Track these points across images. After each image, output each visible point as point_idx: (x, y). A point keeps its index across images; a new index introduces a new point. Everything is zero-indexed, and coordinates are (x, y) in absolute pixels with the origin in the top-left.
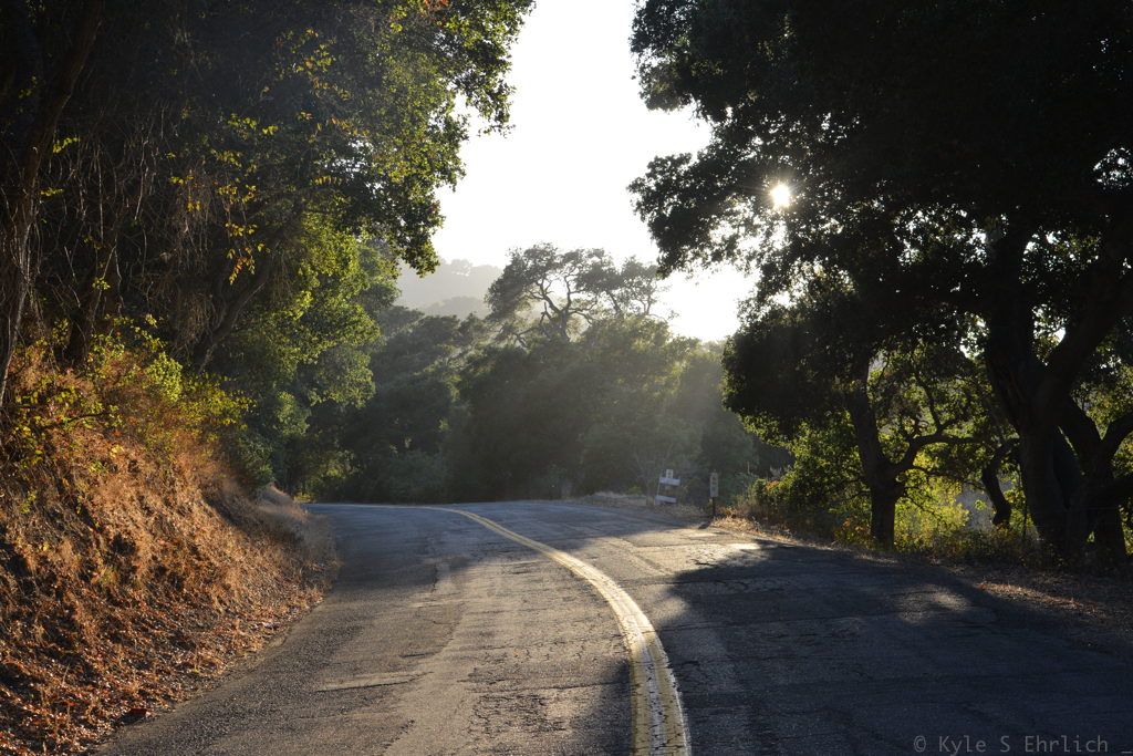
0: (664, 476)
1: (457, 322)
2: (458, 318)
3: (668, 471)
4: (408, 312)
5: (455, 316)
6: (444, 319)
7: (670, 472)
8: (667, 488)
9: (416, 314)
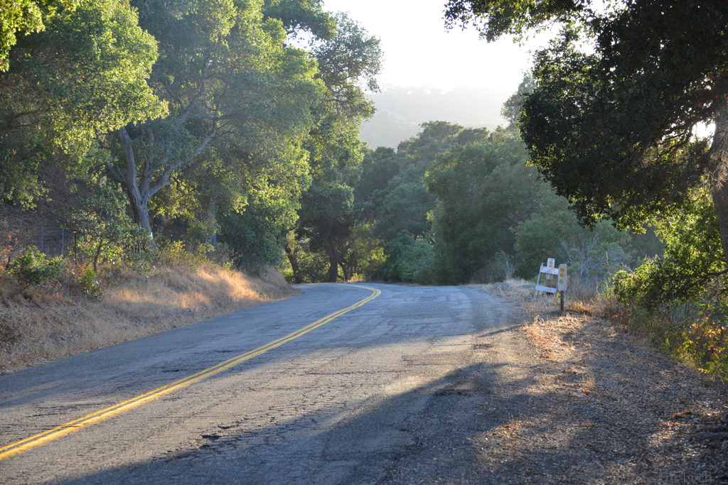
0: (545, 265)
1: (486, 133)
2: (487, 131)
3: (549, 260)
4: (448, 127)
5: (485, 128)
6: (476, 131)
7: (551, 261)
8: (548, 278)
9: (455, 128)
